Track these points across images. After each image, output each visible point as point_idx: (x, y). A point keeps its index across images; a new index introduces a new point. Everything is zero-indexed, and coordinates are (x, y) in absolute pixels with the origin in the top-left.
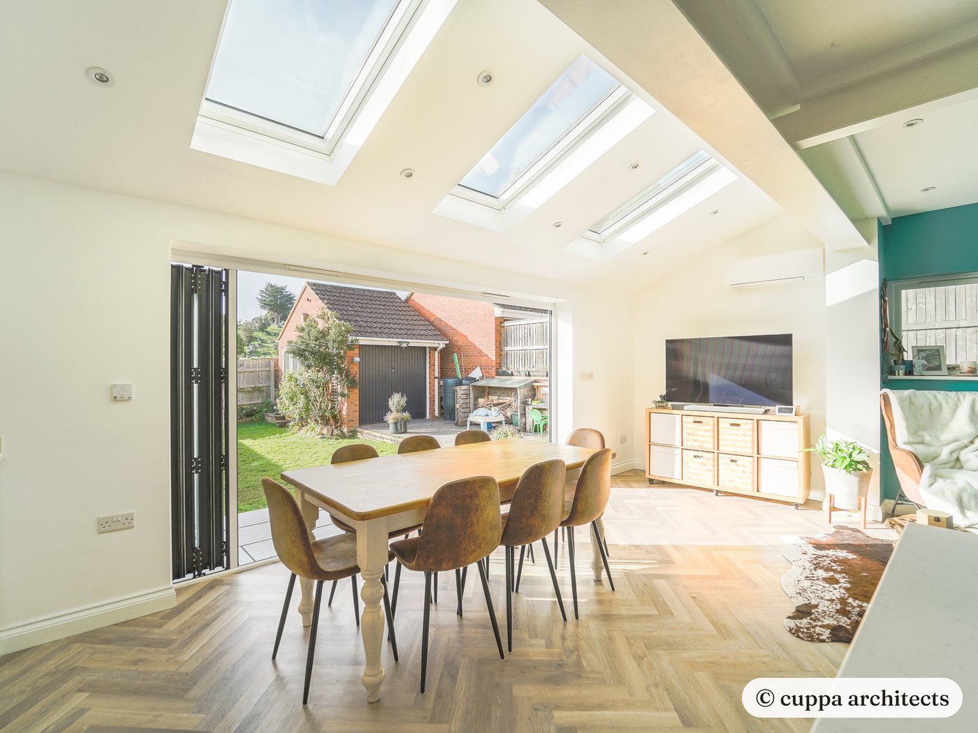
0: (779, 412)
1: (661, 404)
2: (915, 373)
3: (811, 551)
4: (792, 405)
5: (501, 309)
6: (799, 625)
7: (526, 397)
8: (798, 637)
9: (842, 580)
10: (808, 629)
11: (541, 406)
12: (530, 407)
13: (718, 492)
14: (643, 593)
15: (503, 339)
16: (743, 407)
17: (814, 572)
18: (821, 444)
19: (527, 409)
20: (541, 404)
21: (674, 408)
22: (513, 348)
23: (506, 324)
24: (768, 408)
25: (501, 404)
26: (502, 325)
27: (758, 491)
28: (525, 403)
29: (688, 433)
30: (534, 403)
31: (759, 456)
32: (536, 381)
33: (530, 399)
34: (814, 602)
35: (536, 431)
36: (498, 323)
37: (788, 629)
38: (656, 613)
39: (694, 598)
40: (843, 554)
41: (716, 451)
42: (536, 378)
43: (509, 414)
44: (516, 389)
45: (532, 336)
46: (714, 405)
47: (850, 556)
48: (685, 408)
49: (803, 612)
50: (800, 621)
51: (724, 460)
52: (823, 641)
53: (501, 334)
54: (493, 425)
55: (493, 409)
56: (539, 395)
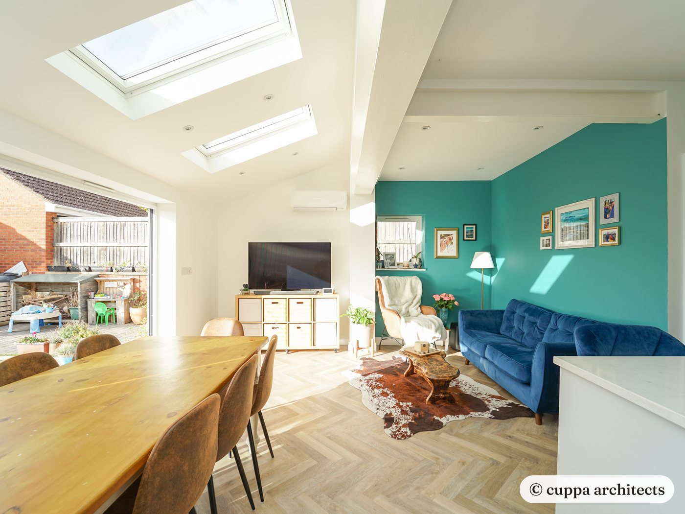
0: (324, 292)
1: (246, 292)
2: (385, 267)
3: (363, 378)
4: (330, 287)
5: (56, 205)
6: (393, 431)
7: (87, 291)
8: (398, 439)
9: (389, 392)
10: (398, 431)
11: (105, 298)
12: (93, 301)
13: (288, 351)
14: (296, 449)
15: (55, 234)
16: (300, 290)
17: (373, 392)
18: (350, 310)
19: (89, 302)
20: (105, 297)
21: (256, 294)
22: (69, 244)
23: (61, 220)
24: (318, 290)
25: (53, 299)
26: (55, 220)
27: (314, 345)
28: (87, 297)
29: (268, 312)
30: (99, 297)
31: (314, 322)
32: (98, 276)
33: (92, 293)
34: (389, 412)
35: (99, 322)
36: (50, 218)
37: (391, 436)
38: (315, 462)
39: (330, 438)
40: (377, 375)
41: (288, 322)
42: (98, 273)
43: (65, 309)
44: (76, 284)
45: (92, 233)
46: (282, 290)
47: (381, 376)
48: (271, 293)
49: (389, 420)
50: (392, 427)
51: (293, 327)
52: (410, 436)
53: (53, 229)
54: (45, 321)
55: (45, 305)
56: (101, 289)
